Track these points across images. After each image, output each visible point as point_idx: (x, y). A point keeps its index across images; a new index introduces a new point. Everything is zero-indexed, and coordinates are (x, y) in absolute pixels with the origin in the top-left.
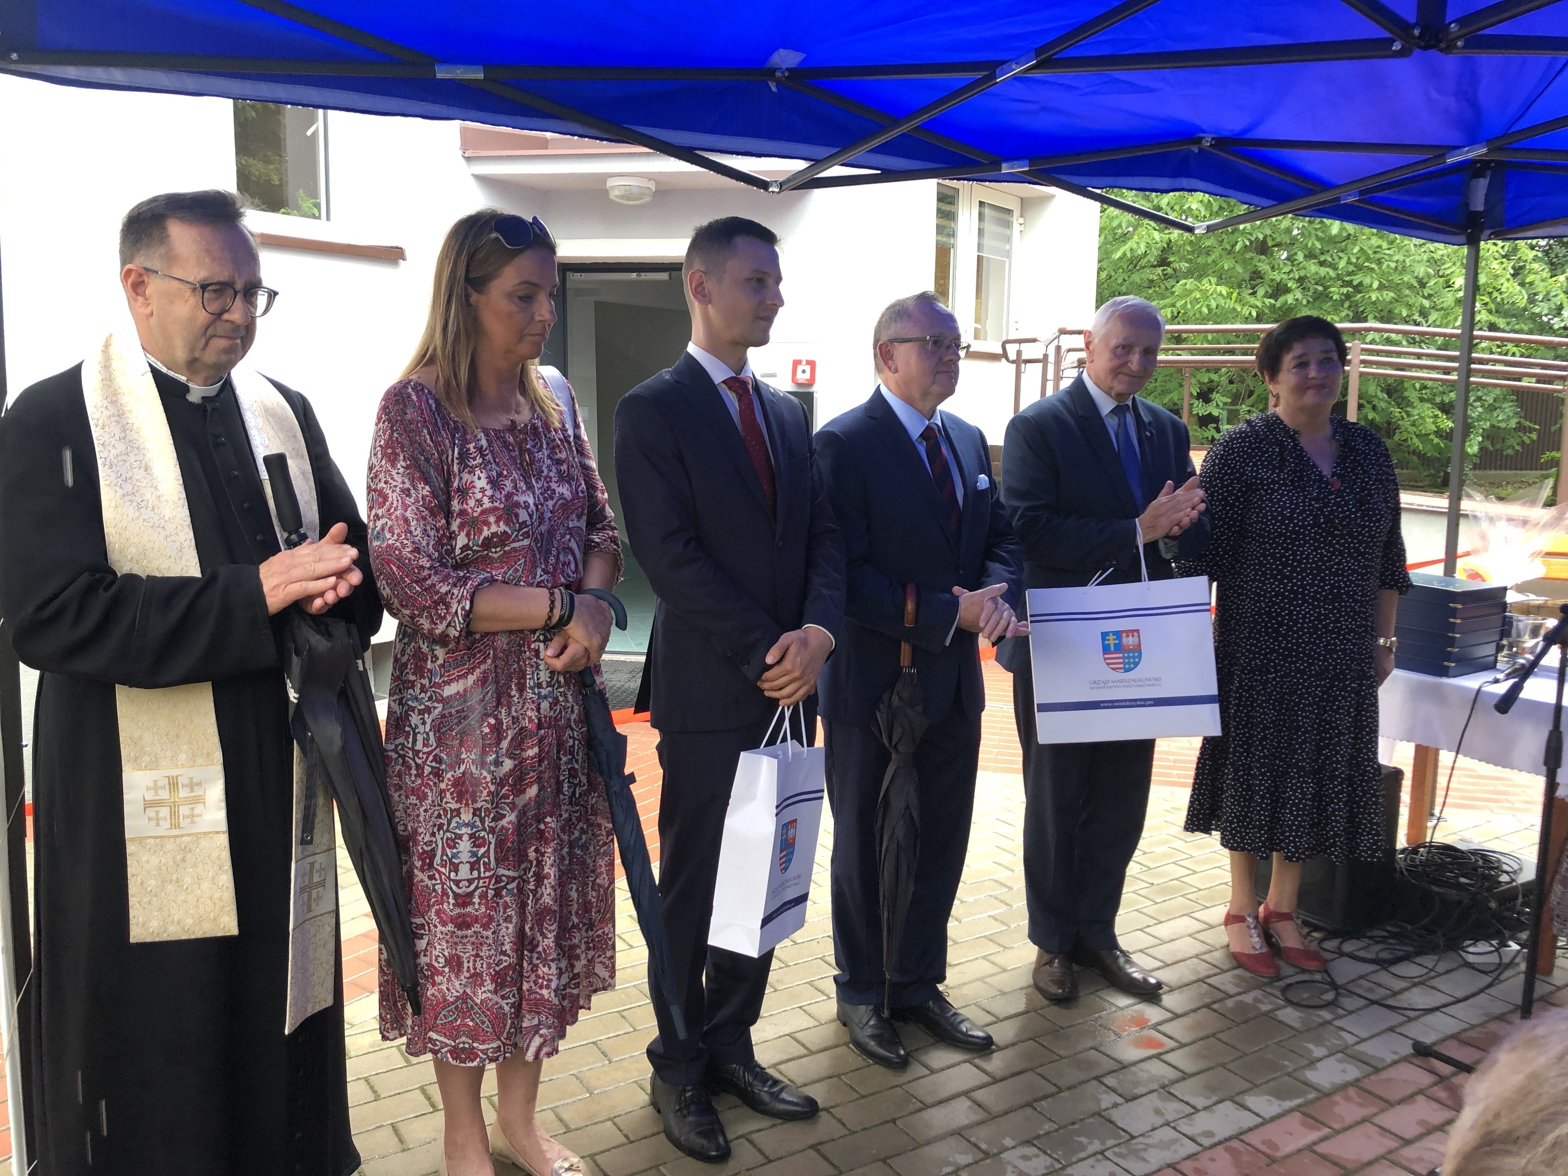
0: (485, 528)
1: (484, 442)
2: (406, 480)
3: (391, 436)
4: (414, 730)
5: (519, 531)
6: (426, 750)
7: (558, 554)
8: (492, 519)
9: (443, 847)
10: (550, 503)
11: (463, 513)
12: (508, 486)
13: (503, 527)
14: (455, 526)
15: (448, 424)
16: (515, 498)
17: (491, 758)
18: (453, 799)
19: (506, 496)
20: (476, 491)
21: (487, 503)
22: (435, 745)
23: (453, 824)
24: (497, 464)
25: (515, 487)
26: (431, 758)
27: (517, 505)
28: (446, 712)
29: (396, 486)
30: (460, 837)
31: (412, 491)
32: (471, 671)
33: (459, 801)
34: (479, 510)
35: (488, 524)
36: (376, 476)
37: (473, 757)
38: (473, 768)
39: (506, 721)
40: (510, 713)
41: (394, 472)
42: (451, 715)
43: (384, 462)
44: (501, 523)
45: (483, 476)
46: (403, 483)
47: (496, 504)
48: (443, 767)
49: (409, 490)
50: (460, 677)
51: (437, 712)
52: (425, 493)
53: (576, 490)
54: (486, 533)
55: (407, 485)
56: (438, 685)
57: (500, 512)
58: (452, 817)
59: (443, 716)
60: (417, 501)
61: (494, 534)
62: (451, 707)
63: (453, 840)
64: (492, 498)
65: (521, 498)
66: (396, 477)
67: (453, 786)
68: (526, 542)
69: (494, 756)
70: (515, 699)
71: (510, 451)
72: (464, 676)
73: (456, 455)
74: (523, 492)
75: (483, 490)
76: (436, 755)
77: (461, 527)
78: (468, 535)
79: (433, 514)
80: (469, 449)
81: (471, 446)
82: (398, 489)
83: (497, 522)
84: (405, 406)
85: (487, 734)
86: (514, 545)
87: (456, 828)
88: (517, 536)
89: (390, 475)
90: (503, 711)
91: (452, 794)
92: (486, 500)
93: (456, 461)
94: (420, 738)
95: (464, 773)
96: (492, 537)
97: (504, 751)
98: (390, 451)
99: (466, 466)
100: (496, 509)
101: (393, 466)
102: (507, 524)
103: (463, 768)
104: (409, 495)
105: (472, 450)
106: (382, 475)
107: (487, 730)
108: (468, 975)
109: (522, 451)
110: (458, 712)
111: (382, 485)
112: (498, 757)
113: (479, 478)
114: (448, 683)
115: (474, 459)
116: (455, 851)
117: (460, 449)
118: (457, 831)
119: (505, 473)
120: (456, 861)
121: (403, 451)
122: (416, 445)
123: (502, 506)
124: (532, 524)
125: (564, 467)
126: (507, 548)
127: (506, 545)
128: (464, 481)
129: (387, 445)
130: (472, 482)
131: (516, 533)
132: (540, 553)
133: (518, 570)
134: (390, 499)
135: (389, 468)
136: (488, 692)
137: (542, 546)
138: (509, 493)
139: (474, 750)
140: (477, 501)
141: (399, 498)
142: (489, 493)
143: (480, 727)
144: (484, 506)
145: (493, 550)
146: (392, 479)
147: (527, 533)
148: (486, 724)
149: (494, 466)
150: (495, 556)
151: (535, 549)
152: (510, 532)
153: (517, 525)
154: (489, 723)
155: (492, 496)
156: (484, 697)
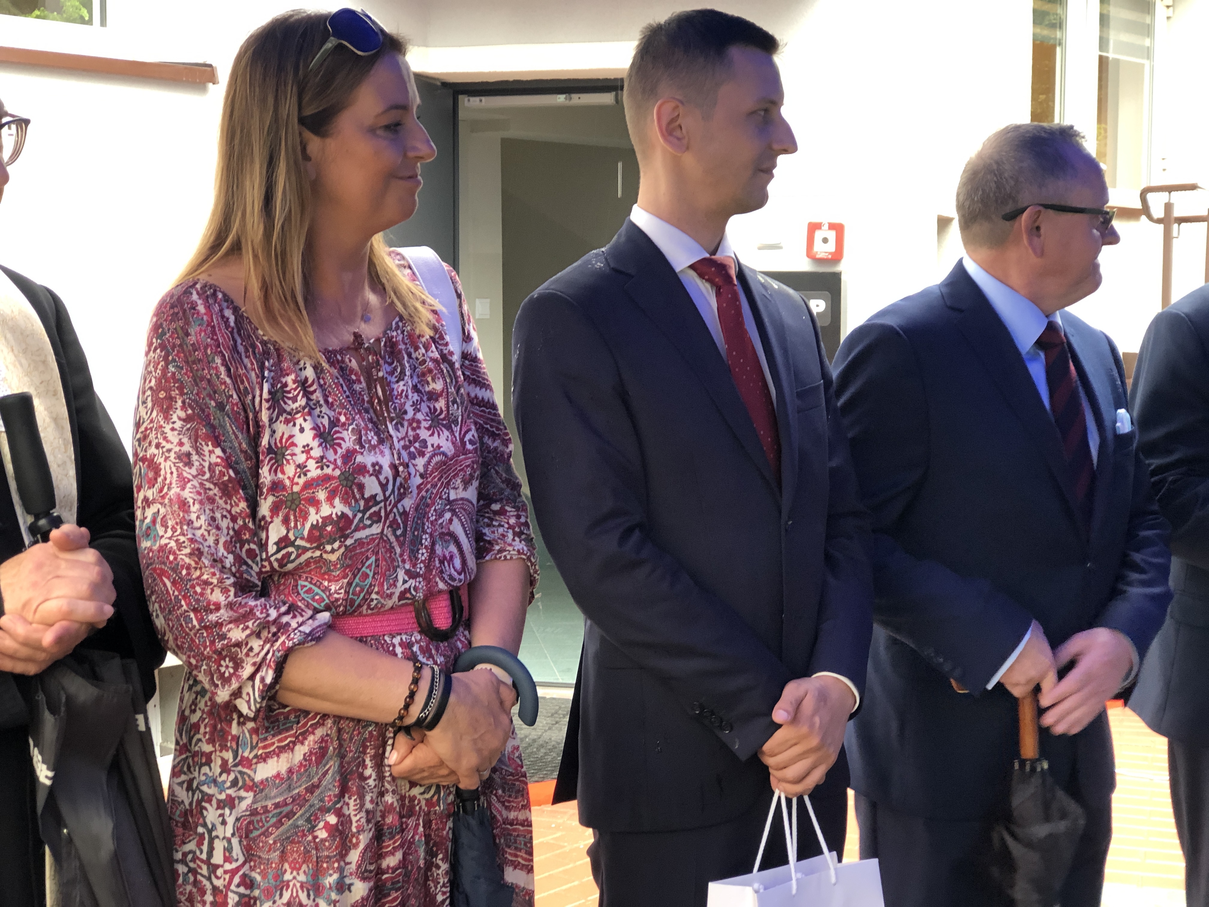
1: (309, 373)
2: (185, 440)
3: (165, 370)
4: (210, 832)
5: (364, 512)
6: (228, 866)
7: (433, 544)
8: (322, 495)
10: (420, 462)
11: (276, 486)
12: (348, 440)
13: (339, 507)
14: (264, 509)
15: (254, 346)
16: (359, 459)
17: (331, 879)
19: (343, 457)
20: (298, 450)
21: (314, 471)
22: (241, 860)
24: (330, 406)
25: (359, 441)
26: (237, 880)
27: (362, 469)
28: (258, 806)
29: (169, 451)
31: (195, 457)
32: (300, 739)
34: (302, 481)
35: (316, 503)
37: (302, 878)
38: (303, 897)
39: (357, 819)
40: (362, 805)
41: (168, 429)
42: (266, 810)
43: (155, 413)
44: (337, 501)
45: (307, 426)
46: (181, 444)
47: (328, 471)
48: (256, 893)
49: (189, 455)
50: (282, 749)
51: (244, 805)
52: (214, 459)
53: (462, 440)
54: (313, 518)
55: (187, 448)
56: (247, 762)
57: (334, 484)
59: (254, 812)
60: (200, 473)
61: (327, 520)
62: (266, 798)
64: (320, 460)
65: (367, 459)
66: (170, 435)
68: (376, 529)
69: (336, 876)
71: (350, 383)
72: (290, 748)
73: (265, 395)
74: (373, 448)
75: (307, 450)
76: (244, 876)
77: (275, 509)
78: (286, 521)
79: (226, 492)
80: (286, 385)
81: (290, 379)
82: (172, 455)
83: (330, 499)
84: (187, 323)
85: (323, 841)
86: (358, 535)
88: (361, 520)
89: (163, 433)
90: (352, 802)
93: (265, 405)
94: (219, 846)
95: (288, 903)
96: (325, 524)
97: (353, 867)
98: (162, 395)
99: (282, 411)
100: (327, 478)
101: (167, 418)
102: (345, 501)
103: (287, 896)
104: (189, 464)
105: (291, 385)
106: (152, 436)
107: (322, 834)
109: (371, 382)
110: (277, 806)
111: (153, 450)
112: (342, 877)
113: (302, 430)
114: (263, 759)
115: (294, 399)
117: (273, 385)
119: (343, 419)
121: (182, 394)
122: (204, 384)
123: (337, 473)
124: (386, 499)
125: (441, 404)
126: (349, 542)
127: (346, 537)
128: (278, 435)
129: (160, 388)
130: (291, 437)
131: (360, 515)
132: (401, 545)
133: (367, 576)
134: (162, 472)
135: (162, 423)
136: (326, 772)
137: (404, 534)
138: (348, 451)
139: (304, 867)
140: (299, 466)
141: (174, 469)
142: (317, 452)
143: (312, 829)
144: (309, 475)
145: (328, 548)
146: (165, 438)
147: (377, 514)
148: (321, 824)
149: (325, 409)
150: (333, 557)
151: (392, 539)
152: (350, 514)
153: (362, 503)
154: (327, 823)
155: (322, 458)
156: (320, 780)
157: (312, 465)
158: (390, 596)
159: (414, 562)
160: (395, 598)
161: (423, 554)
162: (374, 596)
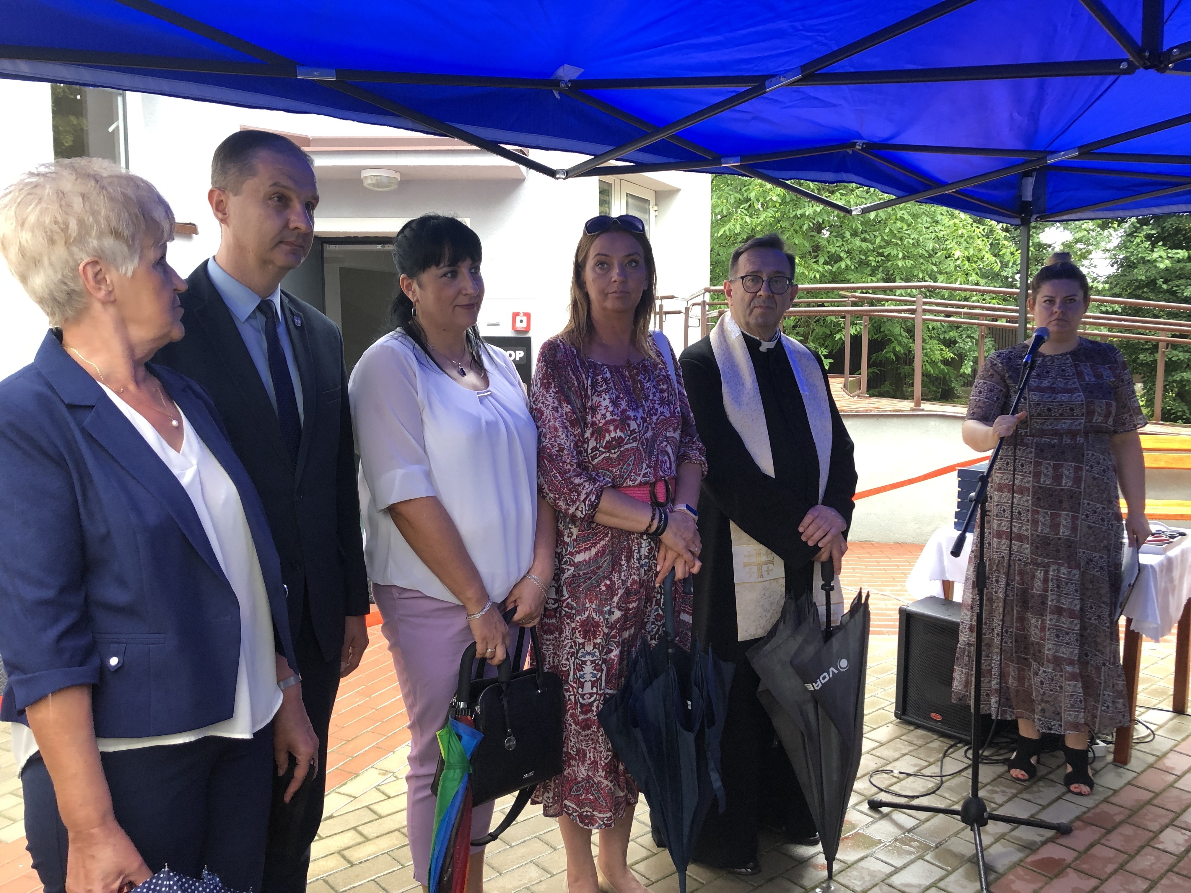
0: (607, 435)
2: (555, 401)
3: (546, 371)
6: (562, 599)
7: (658, 454)
8: (611, 428)
9: (574, 669)
10: (654, 419)
11: (593, 424)
12: (623, 405)
13: (619, 433)
14: (588, 434)
15: (584, 364)
16: (628, 413)
17: (606, 609)
18: (580, 635)
19: (621, 412)
20: (602, 408)
21: (609, 417)
22: (568, 596)
23: (580, 654)
24: (617, 390)
25: (628, 405)
26: (565, 605)
27: (629, 418)
28: (576, 573)
29: (549, 405)
30: (584, 663)
31: (559, 409)
32: (594, 545)
33: (584, 638)
35: (609, 432)
36: (536, 400)
38: (594, 615)
39: (618, 583)
40: (620, 577)
41: (548, 396)
42: (579, 576)
43: (541, 389)
44: (618, 431)
45: (607, 397)
46: (554, 403)
47: (615, 417)
48: (574, 611)
49: (557, 407)
50: (586, 549)
51: (570, 572)
52: (568, 410)
53: (674, 411)
55: (556, 404)
56: (572, 553)
57: (617, 423)
58: (579, 649)
59: (574, 576)
60: (562, 416)
61: (613, 439)
62: (580, 570)
63: (580, 665)
64: (612, 413)
65: (631, 414)
67: (579, 626)
68: (635, 444)
69: (608, 607)
70: (624, 567)
71: (626, 382)
72: (589, 548)
73: (589, 384)
74: (634, 409)
75: (606, 408)
76: (568, 603)
77: (592, 435)
78: (596, 439)
79: (573, 425)
80: (598, 380)
81: (600, 377)
82: (550, 407)
83: (615, 430)
86: (626, 446)
87: (582, 656)
89: (545, 397)
90: (616, 575)
91: (579, 632)
92: (608, 414)
93: (589, 388)
95: (587, 617)
96: (612, 441)
97: (615, 604)
99: (596, 391)
101: (547, 391)
102: (622, 431)
104: (557, 411)
105: (600, 380)
106: (540, 398)
108: (589, 762)
109: (635, 382)
110: (584, 574)
111: (540, 405)
112: (611, 608)
113: (604, 399)
114: (578, 552)
116: (582, 673)
117: (592, 380)
118: (583, 659)
119: (621, 396)
120: (582, 680)
121: (554, 381)
123: (619, 418)
124: (639, 432)
125: (665, 395)
126: (622, 449)
127: (621, 447)
130: (600, 402)
132: (645, 453)
133: (629, 465)
136: (605, 561)
137: (646, 448)
138: (623, 409)
142: (610, 409)
145: (613, 452)
149: (614, 390)
150: (615, 456)
151: (642, 449)
154: (605, 583)
156: (602, 564)
159: (650, 461)
160: (641, 476)
161: (654, 458)
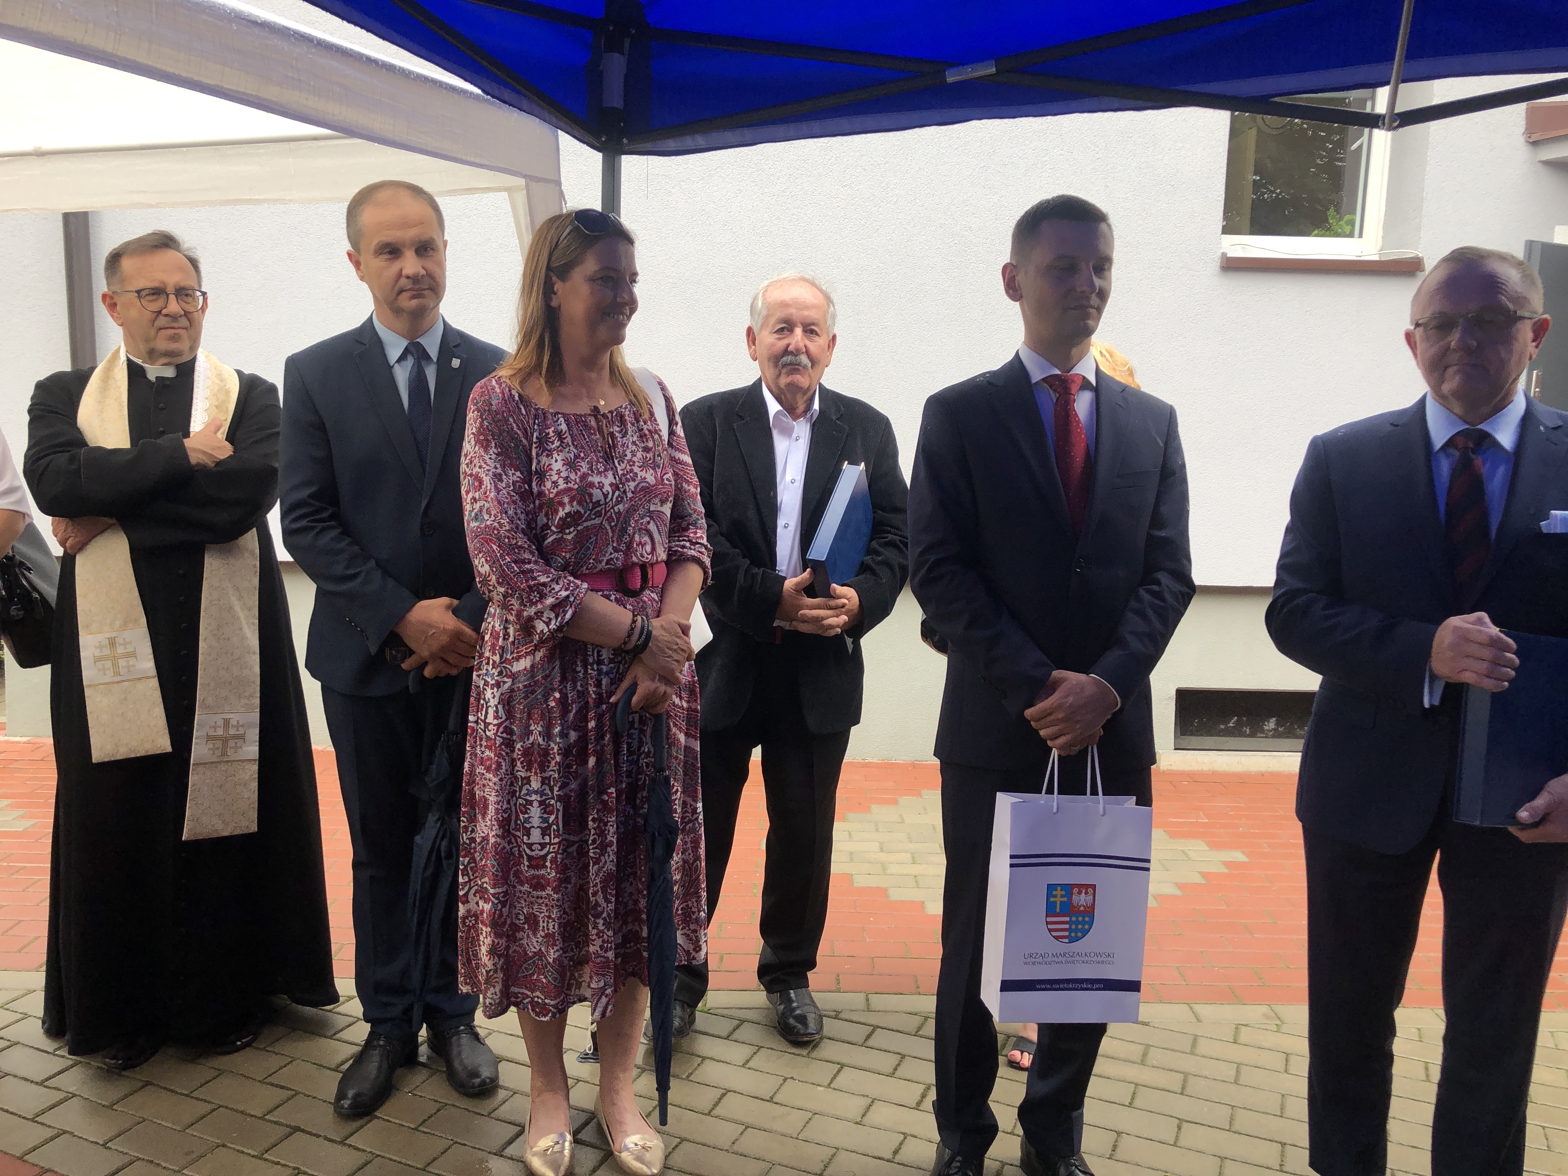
1: (563, 427)
2: (498, 466)
3: (482, 424)
4: (487, 703)
5: (591, 510)
6: (496, 722)
7: (634, 534)
11: (540, 494)
12: (584, 467)
13: (576, 507)
15: (531, 412)
16: (590, 479)
17: (557, 730)
19: (580, 477)
20: (553, 473)
22: (504, 718)
24: (576, 447)
25: (591, 469)
26: (501, 729)
27: (592, 485)
28: (515, 686)
29: (489, 471)
31: (504, 476)
32: (538, 648)
34: (555, 491)
35: (563, 505)
37: (539, 729)
38: (540, 740)
39: (571, 695)
40: (575, 687)
41: (487, 458)
42: (519, 689)
44: (575, 503)
45: (560, 458)
46: (495, 468)
47: (571, 485)
48: (514, 737)
50: (527, 654)
51: (506, 686)
52: (514, 478)
54: (561, 513)
55: (499, 471)
56: (508, 661)
59: (512, 690)
60: (508, 485)
61: (568, 515)
62: (519, 682)
64: (567, 479)
65: (596, 479)
66: (488, 461)
69: (559, 728)
70: (581, 675)
71: (590, 435)
72: (532, 653)
73: (535, 439)
74: (599, 473)
75: (559, 472)
76: (506, 727)
77: (540, 508)
78: (545, 515)
79: (523, 499)
80: (548, 434)
81: (550, 431)
82: (491, 474)
83: (571, 502)
85: (553, 707)
88: (589, 515)
90: (568, 686)
93: (534, 445)
94: (491, 710)
96: (566, 517)
97: (569, 724)
98: (482, 437)
99: (545, 449)
100: (569, 489)
103: (531, 739)
104: (501, 480)
105: (551, 434)
107: (553, 704)
108: (543, 934)
109: (604, 435)
110: (525, 686)
111: (477, 469)
112: (563, 729)
113: (556, 461)
114: (517, 659)
115: (553, 443)
117: (540, 434)
119: (582, 455)
121: (494, 439)
122: (505, 434)
124: (606, 503)
126: (579, 528)
127: (579, 525)
128: (542, 464)
129: (479, 433)
130: (550, 465)
131: (588, 512)
132: (613, 532)
133: (589, 548)
134: (485, 483)
135: (483, 454)
137: (616, 525)
138: (584, 474)
139: (541, 723)
140: (553, 482)
141: (492, 482)
142: (564, 474)
143: (546, 701)
144: (560, 487)
145: (567, 531)
146: (485, 463)
147: (600, 512)
148: (552, 698)
149: (572, 448)
150: (569, 537)
151: (608, 527)
152: (583, 512)
153: (591, 505)
154: (555, 697)
155: (567, 477)
157: (561, 481)
158: (601, 562)
159: (620, 540)
160: (603, 563)
161: (626, 539)
162: (591, 561)
